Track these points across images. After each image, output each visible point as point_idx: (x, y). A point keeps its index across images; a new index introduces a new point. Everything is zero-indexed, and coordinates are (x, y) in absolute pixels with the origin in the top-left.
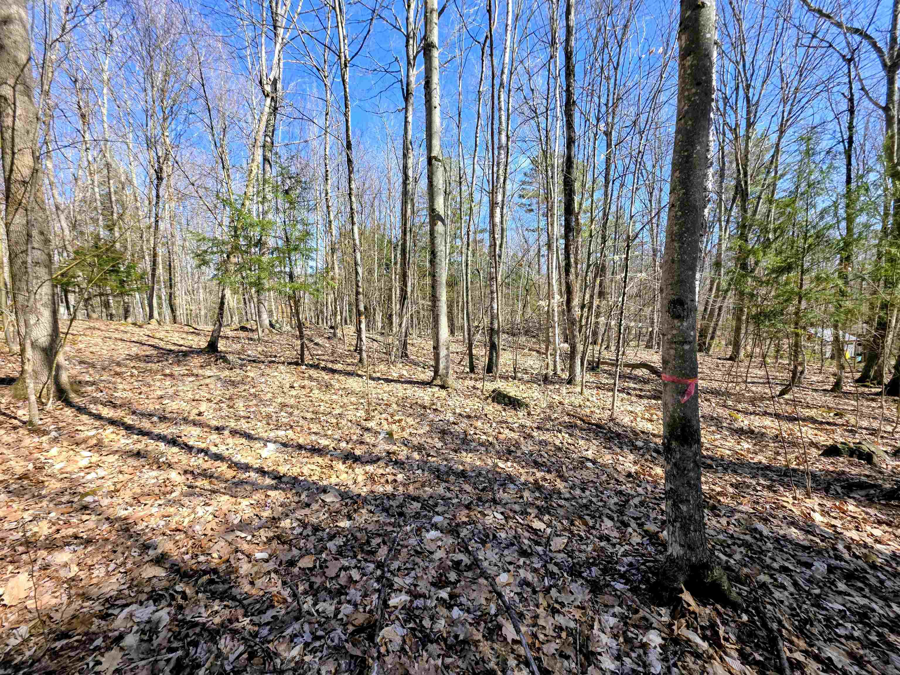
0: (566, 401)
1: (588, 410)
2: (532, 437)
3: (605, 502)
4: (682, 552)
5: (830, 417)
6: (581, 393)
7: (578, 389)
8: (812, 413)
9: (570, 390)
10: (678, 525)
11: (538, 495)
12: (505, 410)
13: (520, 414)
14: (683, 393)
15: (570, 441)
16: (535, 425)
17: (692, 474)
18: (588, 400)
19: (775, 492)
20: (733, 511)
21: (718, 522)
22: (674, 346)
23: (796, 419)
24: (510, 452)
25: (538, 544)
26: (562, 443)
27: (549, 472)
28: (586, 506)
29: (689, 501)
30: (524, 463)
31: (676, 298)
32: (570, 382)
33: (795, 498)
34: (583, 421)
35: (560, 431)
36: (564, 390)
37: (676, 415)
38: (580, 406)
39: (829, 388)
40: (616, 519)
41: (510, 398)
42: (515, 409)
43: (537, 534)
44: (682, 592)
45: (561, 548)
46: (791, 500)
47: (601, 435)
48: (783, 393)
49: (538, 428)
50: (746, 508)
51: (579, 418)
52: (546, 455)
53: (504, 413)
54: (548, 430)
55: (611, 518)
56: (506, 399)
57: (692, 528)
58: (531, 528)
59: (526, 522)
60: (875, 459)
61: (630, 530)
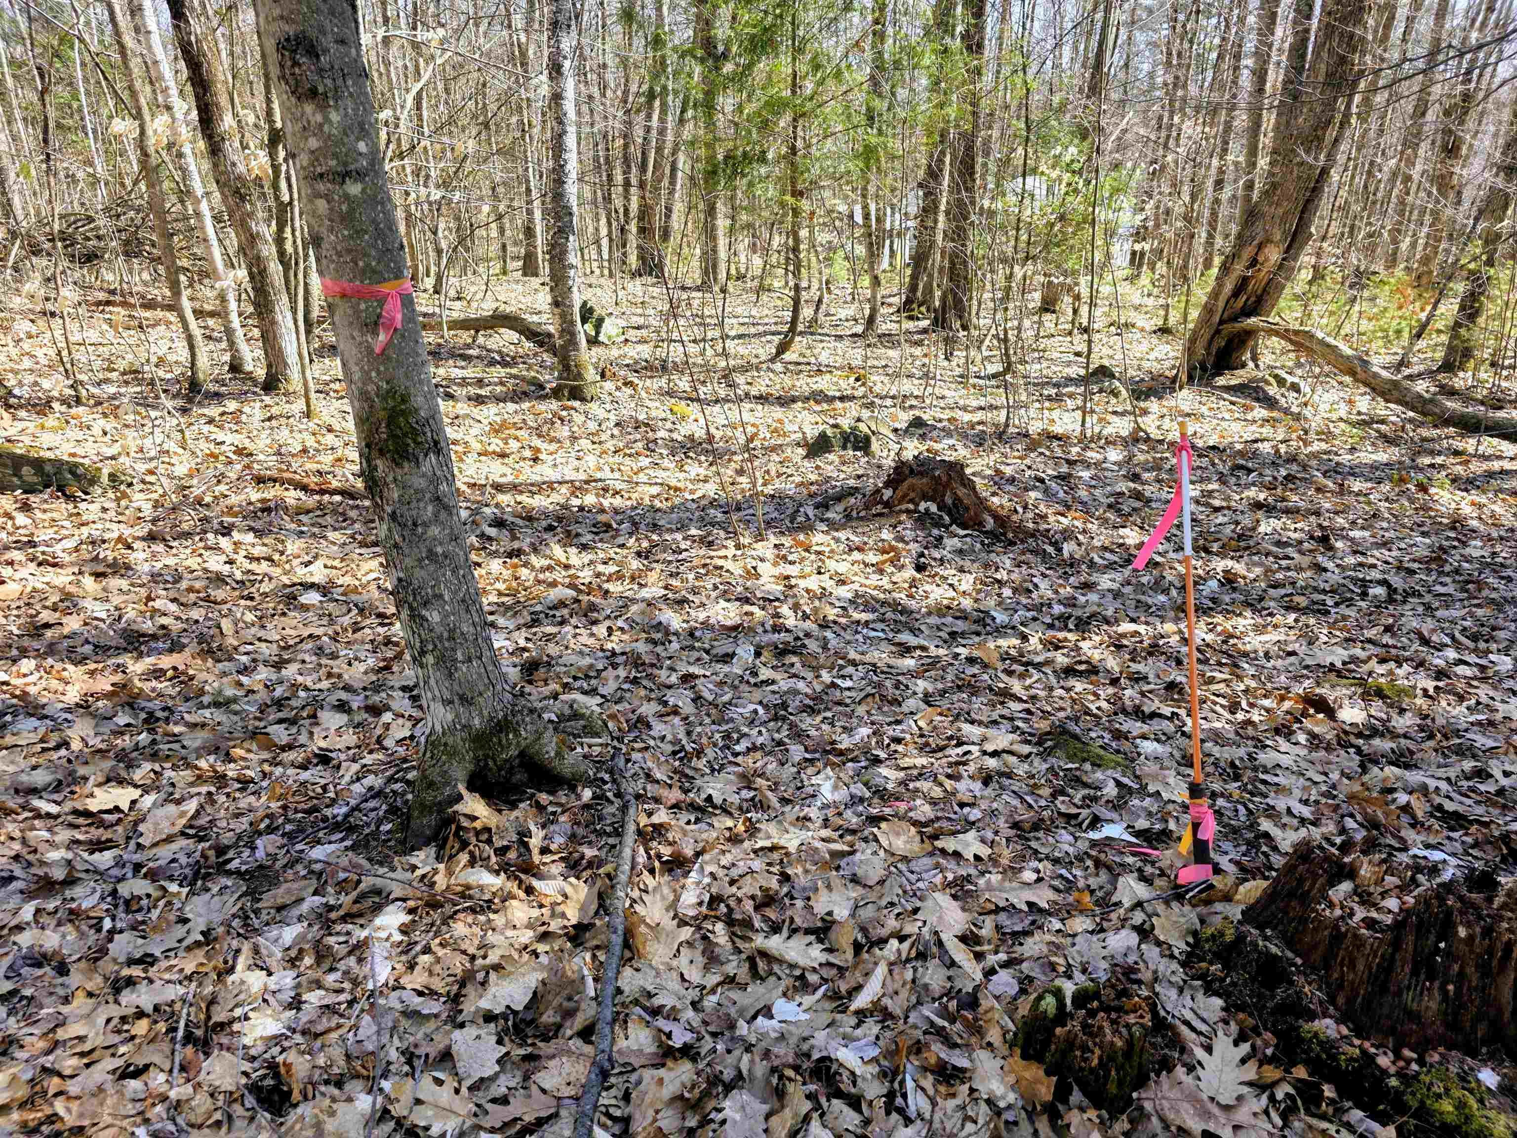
0: (261, 444)
1: (327, 459)
2: (128, 567)
3: (340, 676)
4: (450, 717)
5: (846, 385)
6: (308, 414)
7: (299, 405)
8: (823, 383)
9: (275, 411)
10: (430, 659)
11: (122, 719)
12: (26, 507)
13: (90, 510)
14: (373, 325)
15: (258, 551)
16: (142, 530)
17: (434, 531)
18: (330, 430)
19: (710, 544)
20: (626, 602)
21: (592, 635)
22: (321, 187)
23: (794, 400)
24: (37, 630)
25: (98, 846)
26: (231, 562)
27: (176, 647)
28: (279, 704)
29: (441, 596)
30: (88, 649)
31: (291, 30)
32: (270, 385)
33: (738, 547)
34: (304, 488)
35: (226, 531)
36: (254, 411)
37: (371, 388)
38: (305, 451)
39: (859, 329)
40: (355, 706)
41: (38, 464)
42: (70, 498)
43: (102, 824)
44: (459, 798)
45: (177, 829)
46: (731, 551)
47: (353, 514)
48: (782, 348)
49: (151, 537)
50: (653, 591)
51: (290, 482)
52: (173, 607)
53: (21, 519)
54: (187, 535)
55: (342, 707)
56: (26, 470)
57: (460, 656)
58: (87, 814)
59: (68, 806)
60: (875, 446)
61: (387, 717)
